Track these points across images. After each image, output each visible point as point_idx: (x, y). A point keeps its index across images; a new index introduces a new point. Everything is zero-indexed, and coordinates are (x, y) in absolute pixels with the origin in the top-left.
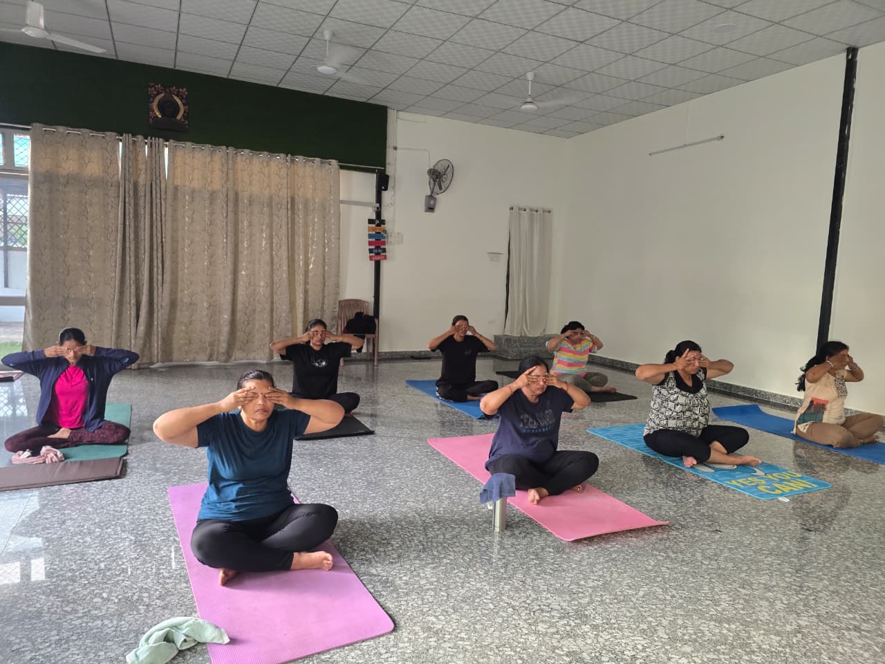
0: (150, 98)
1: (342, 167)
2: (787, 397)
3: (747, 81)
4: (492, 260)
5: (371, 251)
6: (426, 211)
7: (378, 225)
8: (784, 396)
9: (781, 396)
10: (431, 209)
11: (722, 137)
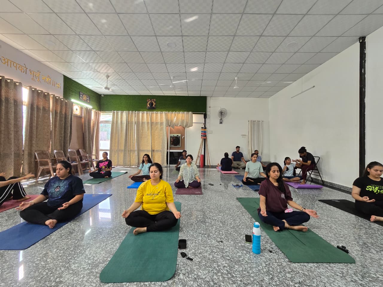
0: (147, 102)
1: (193, 114)
2: (348, 187)
3: (321, 64)
4: (243, 137)
5: (202, 136)
6: (220, 124)
7: (205, 129)
8: (347, 187)
9: (346, 187)
10: (221, 123)
11: (314, 86)
